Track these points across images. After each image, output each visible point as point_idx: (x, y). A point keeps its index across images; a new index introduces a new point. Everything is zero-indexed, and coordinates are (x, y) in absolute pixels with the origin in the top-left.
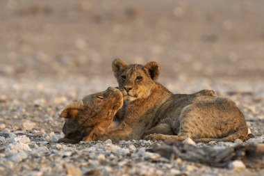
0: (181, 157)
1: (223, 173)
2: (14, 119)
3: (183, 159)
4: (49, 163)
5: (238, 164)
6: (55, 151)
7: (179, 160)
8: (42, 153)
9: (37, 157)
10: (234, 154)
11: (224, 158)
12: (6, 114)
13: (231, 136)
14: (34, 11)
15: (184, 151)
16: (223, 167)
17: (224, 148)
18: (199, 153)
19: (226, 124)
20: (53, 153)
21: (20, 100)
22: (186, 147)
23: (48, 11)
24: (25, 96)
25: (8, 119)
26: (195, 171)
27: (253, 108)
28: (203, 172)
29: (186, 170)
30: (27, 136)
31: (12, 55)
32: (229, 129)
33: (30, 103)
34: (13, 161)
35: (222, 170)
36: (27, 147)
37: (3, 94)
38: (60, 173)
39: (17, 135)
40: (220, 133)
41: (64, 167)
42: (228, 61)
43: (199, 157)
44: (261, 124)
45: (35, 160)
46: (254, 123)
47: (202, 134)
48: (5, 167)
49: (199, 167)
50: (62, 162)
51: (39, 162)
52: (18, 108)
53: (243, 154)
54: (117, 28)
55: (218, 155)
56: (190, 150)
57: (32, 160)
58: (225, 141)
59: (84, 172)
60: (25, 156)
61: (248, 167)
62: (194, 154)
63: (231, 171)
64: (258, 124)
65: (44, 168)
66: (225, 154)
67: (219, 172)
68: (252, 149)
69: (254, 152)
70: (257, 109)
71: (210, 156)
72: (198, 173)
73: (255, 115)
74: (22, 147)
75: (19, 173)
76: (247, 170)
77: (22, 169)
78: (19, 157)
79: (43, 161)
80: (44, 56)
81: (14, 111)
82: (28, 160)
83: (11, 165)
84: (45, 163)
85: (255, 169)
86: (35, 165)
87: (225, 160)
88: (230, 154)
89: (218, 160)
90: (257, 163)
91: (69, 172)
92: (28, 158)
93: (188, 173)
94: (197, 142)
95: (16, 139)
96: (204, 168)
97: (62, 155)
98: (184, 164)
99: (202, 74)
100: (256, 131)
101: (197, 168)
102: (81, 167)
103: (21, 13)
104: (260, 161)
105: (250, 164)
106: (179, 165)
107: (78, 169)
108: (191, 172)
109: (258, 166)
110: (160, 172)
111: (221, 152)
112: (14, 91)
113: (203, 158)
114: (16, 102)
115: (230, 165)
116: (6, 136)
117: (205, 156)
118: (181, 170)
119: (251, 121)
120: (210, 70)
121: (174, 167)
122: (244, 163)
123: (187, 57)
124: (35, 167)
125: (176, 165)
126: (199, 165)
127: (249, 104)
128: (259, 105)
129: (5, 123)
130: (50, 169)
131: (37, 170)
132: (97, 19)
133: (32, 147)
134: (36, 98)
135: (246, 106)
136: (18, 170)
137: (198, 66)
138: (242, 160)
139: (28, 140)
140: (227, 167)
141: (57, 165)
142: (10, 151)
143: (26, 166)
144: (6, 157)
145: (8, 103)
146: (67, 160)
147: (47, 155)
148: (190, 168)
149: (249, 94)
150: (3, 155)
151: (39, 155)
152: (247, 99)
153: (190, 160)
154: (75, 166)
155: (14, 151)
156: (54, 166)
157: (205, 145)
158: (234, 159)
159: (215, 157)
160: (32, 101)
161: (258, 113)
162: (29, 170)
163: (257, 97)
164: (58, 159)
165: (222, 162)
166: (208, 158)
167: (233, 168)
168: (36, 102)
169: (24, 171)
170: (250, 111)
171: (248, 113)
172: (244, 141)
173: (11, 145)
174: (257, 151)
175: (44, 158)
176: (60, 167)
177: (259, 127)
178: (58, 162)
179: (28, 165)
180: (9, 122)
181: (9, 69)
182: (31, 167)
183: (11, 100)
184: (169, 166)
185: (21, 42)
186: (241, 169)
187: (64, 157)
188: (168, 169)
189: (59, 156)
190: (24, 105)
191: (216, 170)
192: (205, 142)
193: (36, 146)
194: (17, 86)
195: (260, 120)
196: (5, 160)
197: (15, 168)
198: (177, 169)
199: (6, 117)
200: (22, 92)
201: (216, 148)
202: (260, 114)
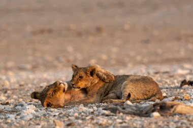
0: (122, 112)
1: (147, 120)
2: (28, 95)
3: (124, 113)
4: (46, 120)
5: (156, 114)
6: (50, 113)
7: (121, 114)
8: (42, 114)
9: (38, 117)
10: (153, 108)
11: (148, 111)
12: (23, 93)
13: (153, 98)
14: (42, 32)
15: (124, 109)
16: (147, 116)
17: (148, 105)
18: (133, 109)
19: (149, 92)
20: (48, 114)
21: (32, 84)
22: (125, 106)
23: (50, 31)
24: (35, 82)
25: (24, 96)
26: (131, 119)
27: (168, 81)
28: (136, 120)
29: (126, 119)
30: (34, 105)
31: (30, 58)
32: (151, 94)
33: (38, 86)
34: (25, 120)
35: (147, 118)
36: (33, 111)
37: (23, 81)
38: (52, 125)
39: (28, 104)
40: (146, 97)
41: (54, 122)
42: (156, 54)
43: (133, 111)
44: (172, 89)
45: (38, 118)
46: (168, 90)
47: (136, 98)
48: (20, 124)
49: (133, 117)
50: (53, 119)
51: (40, 120)
52: (31, 89)
53: (159, 108)
54: (91, 39)
55: (144, 109)
56: (128, 108)
57: (36, 119)
58: (149, 101)
59: (66, 124)
60: (31, 116)
61: (162, 115)
62: (130, 110)
63: (152, 119)
64: (170, 90)
65: (42, 123)
66: (148, 109)
67: (145, 120)
68: (164, 105)
69: (165, 106)
70: (170, 81)
71: (139, 111)
72: (133, 120)
73: (169, 85)
74: (31, 112)
75: (28, 127)
76: (161, 117)
77: (30, 124)
78: (28, 118)
79: (42, 119)
80: (48, 58)
81: (28, 90)
82: (33, 119)
83: (23, 122)
84: (43, 120)
85: (166, 116)
86: (38, 122)
87: (149, 112)
88: (151, 108)
89: (144, 112)
90: (167, 113)
91: (57, 124)
92: (33, 118)
93: (126, 121)
94: (133, 103)
95: (27, 107)
96: (137, 118)
97: (53, 115)
98: (124, 116)
99: (141, 63)
100: (169, 94)
101: (132, 118)
102: (64, 121)
103: (34, 33)
104: (169, 111)
105: (163, 114)
106: (122, 116)
107: (63, 123)
108: (128, 120)
109: (168, 114)
110: (110, 122)
111: (146, 107)
112: (29, 79)
113: (135, 112)
114: (30, 85)
115: (151, 115)
116: (22, 105)
117: (136, 111)
118: (122, 119)
119: (167, 88)
120: (146, 60)
121: (118, 118)
122: (160, 113)
123: (132, 53)
124: (37, 123)
125: (120, 117)
126: (133, 116)
127: (166, 79)
128: (172, 79)
129: (22, 98)
130: (46, 124)
131: (39, 124)
132: (79, 34)
133: (37, 111)
134: (41, 83)
135: (164, 80)
136: (27, 125)
137: (139, 58)
138: (158, 112)
139: (35, 107)
140: (149, 116)
141: (50, 121)
142: (23, 114)
143: (32, 122)
144: (21, 118)
145: (25, 86)
146: (56, 117)
147: (44, 115)
148: (128, 118)
149: (167, 72)
150: (19, 117)
151: (40, 116)
152: (165, 76)
153: (128, 114)
154: (61, 121)
155: (25, 114)
156: (49, 121)
157: (138, 104)
158: (153, 111)
159: (142, 111)
160: (39, 84)
161: (171, 83)
162: (33, 125)
163: (171, 74)
164: (51, 118)
165: (146, 113)
166: (138, 112)
167: (153, 116)
168: (41, 85)
169: (31, 126)
170: (166, 82)
171: (165, 84)
172: (161, 100)
173: (24, 111)
174: (167, 105)
175: (43, 117)
176: (52, 122)
177: (171, 92)
178: (51, 119)
179: (33, 122)
180: (25, 97)
181: (28, 66)
182: (35, 123)
183: (27, 84)
184: (116, 117)
185: (35, 50)
186: (158, 117)
187: (55, 116)
188: (115, 119)
189: (51, 115)
190: (34, 87)
191: (143, 119)
192: (138, 102)
193: (39, 110)
194: (31, 76)
195: (172, 88)
196: (20, 119)
197: (26, 124)
198: (120, 119)
199: (23, 95)
200: (34, 79)
201: (144, 105)
202: (172, 84)
